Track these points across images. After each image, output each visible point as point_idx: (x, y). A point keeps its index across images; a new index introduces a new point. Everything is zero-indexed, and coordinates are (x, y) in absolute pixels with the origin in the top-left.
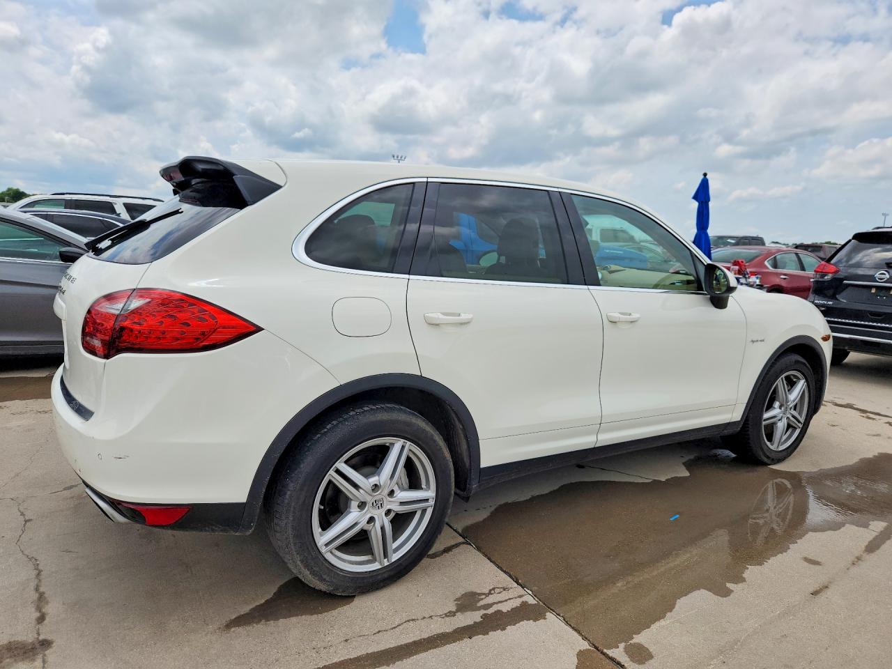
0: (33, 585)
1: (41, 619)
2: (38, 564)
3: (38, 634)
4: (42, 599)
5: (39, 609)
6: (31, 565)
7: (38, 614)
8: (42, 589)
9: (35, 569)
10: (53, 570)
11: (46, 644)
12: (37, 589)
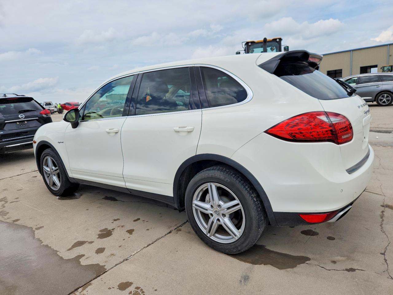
0: (384, 222)
1: (383, 212)
2: (381, 228)
3: (384, 209)
4: (382, 217)
5: (383, 214)
6: (384, 230)
7: (384, 213)
8: (381, 219)
9: (382, 227)
10: (375, 224)
11: (383, 206)
12: (383, 220)
